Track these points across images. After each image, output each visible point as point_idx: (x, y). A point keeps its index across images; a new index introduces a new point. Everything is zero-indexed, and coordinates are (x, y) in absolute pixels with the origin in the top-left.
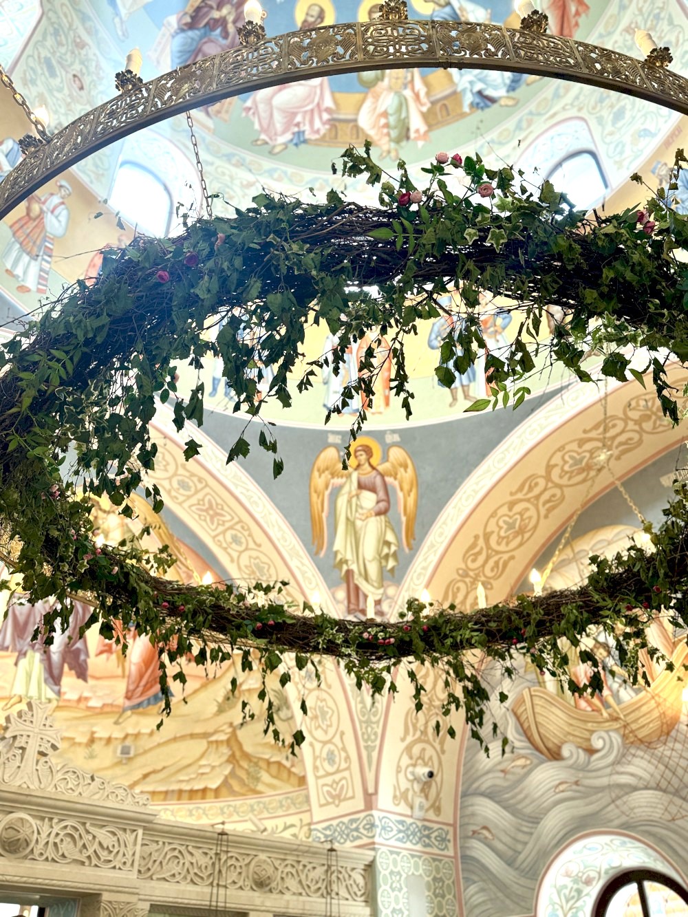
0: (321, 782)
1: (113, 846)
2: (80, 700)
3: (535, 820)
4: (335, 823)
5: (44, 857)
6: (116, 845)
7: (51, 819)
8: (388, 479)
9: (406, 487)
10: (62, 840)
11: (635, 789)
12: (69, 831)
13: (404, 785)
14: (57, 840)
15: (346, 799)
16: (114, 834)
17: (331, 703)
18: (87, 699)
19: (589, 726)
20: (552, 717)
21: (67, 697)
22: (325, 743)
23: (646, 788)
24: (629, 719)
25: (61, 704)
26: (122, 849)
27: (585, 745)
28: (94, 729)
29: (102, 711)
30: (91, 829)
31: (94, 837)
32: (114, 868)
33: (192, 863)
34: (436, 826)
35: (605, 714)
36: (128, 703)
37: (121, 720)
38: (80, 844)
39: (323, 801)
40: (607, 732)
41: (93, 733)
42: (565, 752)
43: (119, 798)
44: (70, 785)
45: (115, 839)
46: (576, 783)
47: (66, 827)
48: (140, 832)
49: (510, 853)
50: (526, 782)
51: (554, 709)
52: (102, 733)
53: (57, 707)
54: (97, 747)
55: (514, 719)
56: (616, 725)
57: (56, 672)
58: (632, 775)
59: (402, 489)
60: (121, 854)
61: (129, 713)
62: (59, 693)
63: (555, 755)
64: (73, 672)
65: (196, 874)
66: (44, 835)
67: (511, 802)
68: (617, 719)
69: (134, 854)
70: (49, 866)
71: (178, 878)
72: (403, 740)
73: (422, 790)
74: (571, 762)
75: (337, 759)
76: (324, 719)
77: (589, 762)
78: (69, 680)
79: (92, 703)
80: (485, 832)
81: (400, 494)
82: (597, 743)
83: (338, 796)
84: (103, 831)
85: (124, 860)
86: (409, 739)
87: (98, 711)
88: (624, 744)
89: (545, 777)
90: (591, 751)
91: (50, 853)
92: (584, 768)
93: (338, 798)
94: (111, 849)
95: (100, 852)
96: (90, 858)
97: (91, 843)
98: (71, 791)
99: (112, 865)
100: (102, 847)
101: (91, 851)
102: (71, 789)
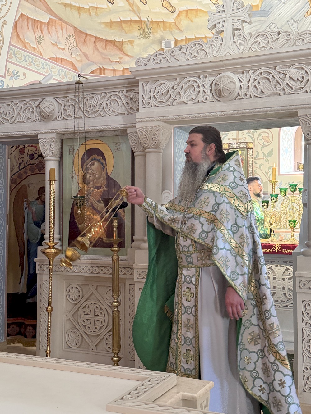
1: (303, 77)
5: (248, 96)
6: (305, 76)
7: (248, 71)
10: (259, 83)
12: (263, 75)
14: (256, 83)
16: (302, 68)
30: (281, 70)
31: (285, 75)
32: (306, 92)
38: (273, 82)
43: (305, 42)
44: (261, 45)
45: (303, 72)
47: (261, 73)
66: (245, 83)
70: (253, 101)
84: (292, 69)
94: (301, 80)
95: (292, 83)
96: (284, 89)
97: (283, 80)
98: (263, 49)
99: (304, 90)
100: (294, 80)
101: (284, 85)
102: (263, 47)
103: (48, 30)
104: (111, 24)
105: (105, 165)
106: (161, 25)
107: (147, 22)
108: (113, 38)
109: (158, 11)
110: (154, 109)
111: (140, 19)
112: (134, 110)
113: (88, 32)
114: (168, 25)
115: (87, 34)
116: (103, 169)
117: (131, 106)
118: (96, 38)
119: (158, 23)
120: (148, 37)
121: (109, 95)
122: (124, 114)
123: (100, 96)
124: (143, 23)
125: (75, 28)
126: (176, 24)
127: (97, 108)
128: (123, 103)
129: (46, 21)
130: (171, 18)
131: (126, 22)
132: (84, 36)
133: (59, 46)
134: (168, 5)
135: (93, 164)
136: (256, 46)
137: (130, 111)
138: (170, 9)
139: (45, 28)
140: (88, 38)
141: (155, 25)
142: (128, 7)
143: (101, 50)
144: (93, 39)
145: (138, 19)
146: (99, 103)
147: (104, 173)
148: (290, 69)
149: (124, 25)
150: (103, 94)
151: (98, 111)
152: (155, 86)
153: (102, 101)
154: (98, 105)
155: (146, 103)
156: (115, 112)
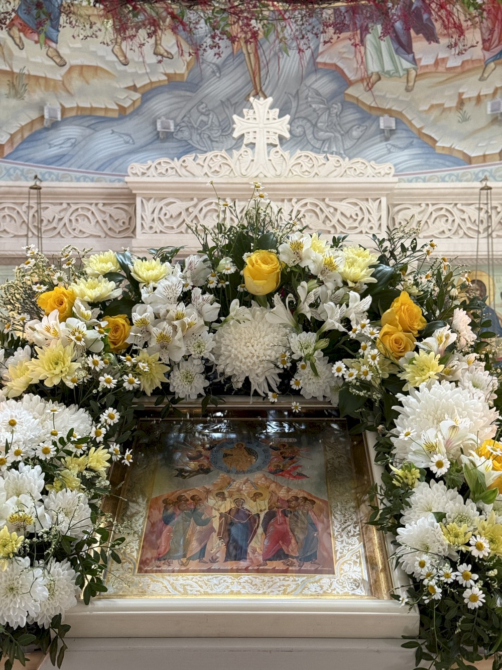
1: (357, 215)
2: (437, 63)
6: (360, 213)
7: (290, 200)
10: (304, 215)
12: (309, 207)
14: (301, 216)
16: (356, 204)
18: (444, 60)
21: (423, 63)
25: (419, 72)
26: (367, 216)
28: (461, 91)
29: (464, 70)
30: (331, 203)
31: (336, 210)
32: (361, 232)
33: (464, 220)
36: (488, 55)
37: (486, 75)
38: (322, 217)
41: (460, 95)
43: (358, 172)
44: (305, 168)
45: (357, 208)
47: (306, 204)
48: (384, 200)
52: (470, 92)
53: (416, 76)
54: (468, 108)
57: (403, 39)
60: (366, 220)
61: (492, 65)
62: (414, 61)
64: (421, 35)
65: (469, 228)
66: (286, 214)
69: (380, 219)
71: (448, 234)
78: (419, 45)
79: (450, 64)
84: (344, 203)
85: (370, 225)
87: (459, 70)
94: (355, 217)
95: (344, 221)
96: (334, 227)
97: (333, 215)
98: (307, 173)
99: (358, 230)
100: (346, 216)
101: (334, 221)
102: (307, 171)
106: (42, 82)
107: (21, 75)
109: (39, 60)
110: (159, 236)
111: (11, 68)
112: (115, 232)
114: (52, 83)
117: (110, 225)
119: (37, 78)
120: (21, 98)
121: (74, 207)
122: (100, 237)
123: (59, 208)
124: (15, 76)
126: (63, 84)
127: (54, 224)
128: (97, 222)
130: (58, 75)
134: (55, 53)
136: (297, 168)
137: (109, 233)
138: (58, 60)
141: (32, 82)
145: (8, 69)
146: (57, 217)
148: (342, 203)
150: (65, 206)
151: (55, 228)
152: (162, 204)
153: (62, 214)
154: (56, 220)
155: (146, 227)
156: (84, 233)
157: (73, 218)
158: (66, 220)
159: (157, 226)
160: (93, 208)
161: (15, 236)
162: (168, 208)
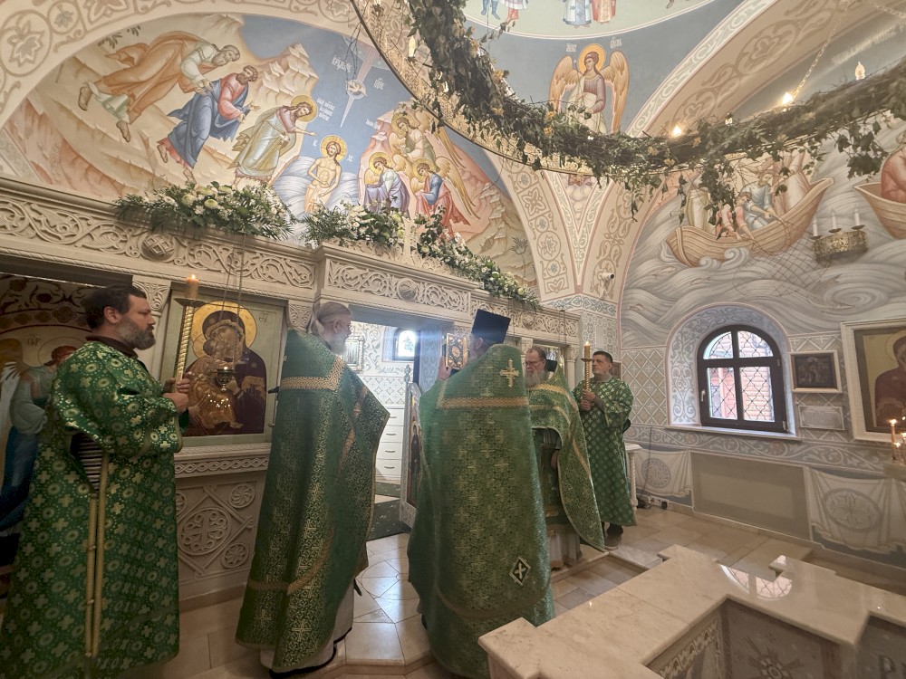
0: (546, 281)
3: (674, 300)
4: (555, 301)
5: (423, 302)
6: (458, 299)
7: (424, 283)
8: (607, 82)
9: (620, 87)
10: (431, 294)
11: (754, 279)
12: (433, 290)
13: (596, 282)
14: (429, 294)
15: (562, 289)
17: (556, 238)
19: (725, 246)
20: (697, 243)
22: (550, 261)
23: (763, 279)
24: (758, 239)
26: (461, 302)
27: (718, 257)
30: (445, 290)
31: (447, 294)
32: (458, 310)
34: (610, 304)
35: (739, 237)
38: (440, 297)
39: (548, 291)
40: (738, 248)
42: (703, 262)
46: (708, 279)
47: (432, 288)
48: (469, 293)
49: (655, 317)
50: (671, 280)
51: (698, 238)
55: (667, 246)
56: (746, 244)
58: (753, 272)
59: (616, 90)
63: (695, 264)
66: (421, 291)
67: (659, 291)
68: (748, 240)
69: (467, 304)
70: (426, 307)
72: (598, 258)
73: (605, 285)
74: (705, 268)
75: (558, 269)
76: (550, 247)
77: (720, 266)
80: (639, 307)
81: (615, 94)
82: (728, 255)
83: (558, 288)
85: (463, 307)
86: (601, 258)
88: (750, 254)
89: (686, 276)
90: (723, 260)
91: (425, 300)
92: (717, 270)
93: (557, 289)
95: (451, 301)
96: (446, 304)
103: (39, 125)
104: (117, 161)
105: (242, 334)
108: (112, 176)
110: (340, 290)
111: (154, 172)
112: (298, 283)
113: (82, 154)
115: (79, 156)
116: (240, 338)
117: (294, 277)
118: (91, 166)
121: (265, 257)
122: (285, 284)
123: (253, 255)
125: (65, 141)
127: (247, 267)
128: (285, 272)
129: (40, 113)
131: (135, 167)
132: (75, 156)
133: (44, 152)
135: (224, 331)
139: (37, 121)
140: (79, 161)
142: (145, 154)
143: (92, 182)
144: (87, 166)
145: (151, 171)
146: (250, 262)
147: (241, 344)
149: (132, 169)
150: (258, 255)
151: (247, 270)
152: (343, 268)
153: (255, 261)
154: (249, 264)
155: (332, 282)
156: (272, 278)
157: (264, 266)
158: (258, 266)
159: (339, 281)
160: (282, 262)
161: (209, 270)
162: (349, 271)
